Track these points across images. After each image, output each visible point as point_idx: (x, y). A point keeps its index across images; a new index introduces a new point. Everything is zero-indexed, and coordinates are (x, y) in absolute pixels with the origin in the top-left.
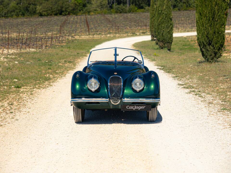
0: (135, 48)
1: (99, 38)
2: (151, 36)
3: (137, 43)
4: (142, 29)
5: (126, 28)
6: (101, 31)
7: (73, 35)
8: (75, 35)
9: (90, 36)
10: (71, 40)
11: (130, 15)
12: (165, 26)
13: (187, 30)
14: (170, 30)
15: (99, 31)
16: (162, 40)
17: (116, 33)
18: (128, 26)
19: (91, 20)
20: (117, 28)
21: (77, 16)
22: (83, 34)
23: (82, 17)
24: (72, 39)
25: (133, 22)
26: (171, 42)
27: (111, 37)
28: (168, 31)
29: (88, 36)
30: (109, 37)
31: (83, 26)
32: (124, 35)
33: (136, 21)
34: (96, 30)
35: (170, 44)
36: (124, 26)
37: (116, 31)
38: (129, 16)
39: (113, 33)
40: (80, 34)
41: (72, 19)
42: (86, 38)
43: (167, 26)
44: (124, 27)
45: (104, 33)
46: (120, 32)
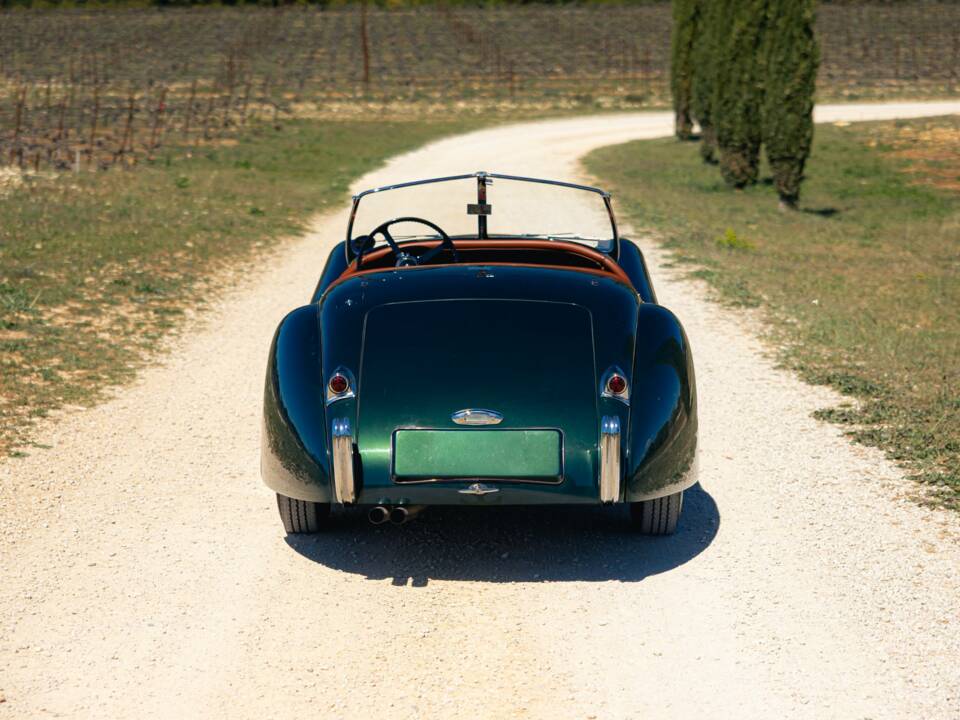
0: (594, 178)
1: (414, 119)
2: (678, 118)
3: (604, 148)
4: (626, 80)
5: (546, 73)
6: (425, 84)
7: (289, 96)
8: (297, 100)
9: (371, 105)
10: (273, 125)
11: (566, 12)
12: (773, 68)
13: (846, 92)
14: (798, 87)
15: (417, 84)
16: (742, 140)
17: (498, 96)
18: (560, 65)
19: (386, 29)
20: (503, 70)
21: (323, 10)
22: (335, 95)
23: (349, 15)
24: (276, 120)
25: (582, 47)
26: (800, 156)
27: (473, 114)
28: (787, 92)
29: (363, 104)
30: (466, 112)
31: (342, 58)
32: (539, 106)
33: (597, 42)
34: (404, 75)
35: (793, 167)
36: (539, 61)
37: (501, 85)
38: (564, 16)
39: (484, 95)
40: (324, 95)
41: (299, 24)
42: (348, 116)
43: (781, 63)
44: (540, 68)
45: (442, 91)
46: (521, 89)
